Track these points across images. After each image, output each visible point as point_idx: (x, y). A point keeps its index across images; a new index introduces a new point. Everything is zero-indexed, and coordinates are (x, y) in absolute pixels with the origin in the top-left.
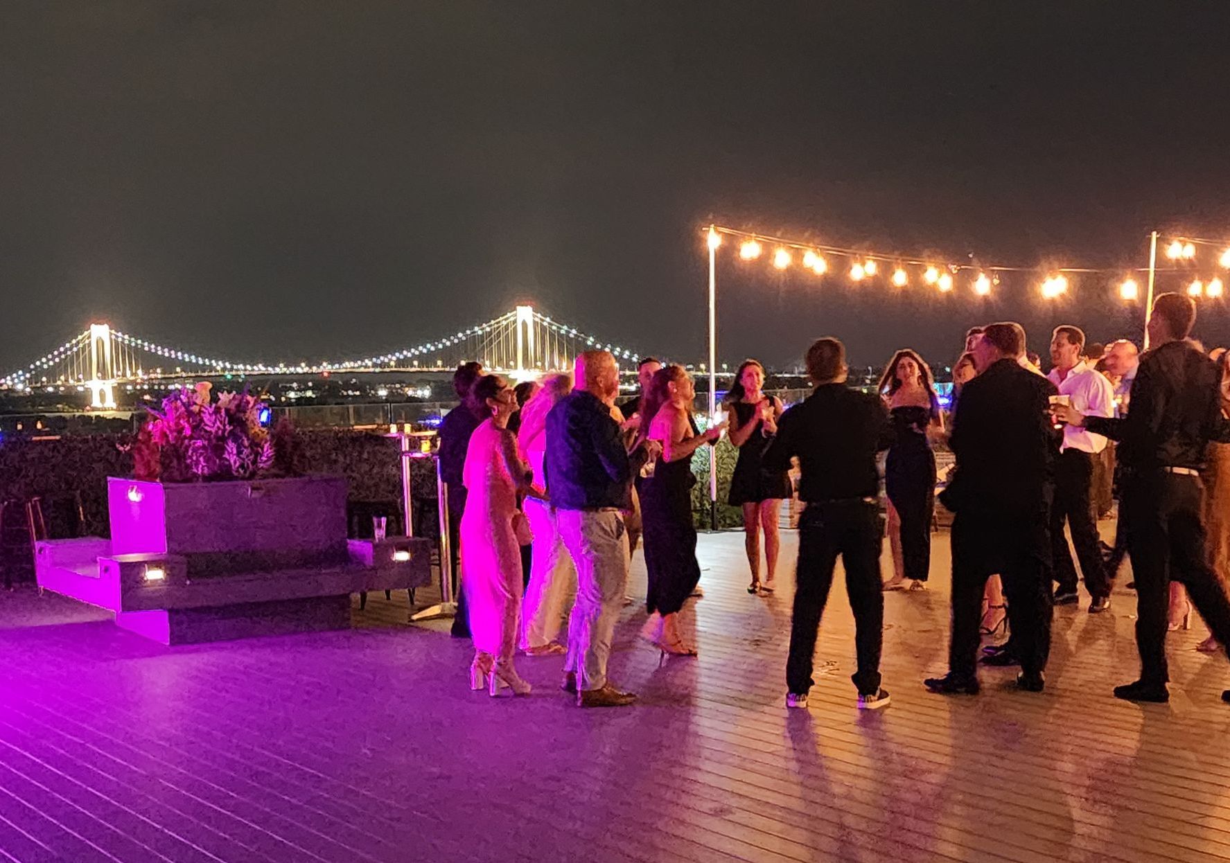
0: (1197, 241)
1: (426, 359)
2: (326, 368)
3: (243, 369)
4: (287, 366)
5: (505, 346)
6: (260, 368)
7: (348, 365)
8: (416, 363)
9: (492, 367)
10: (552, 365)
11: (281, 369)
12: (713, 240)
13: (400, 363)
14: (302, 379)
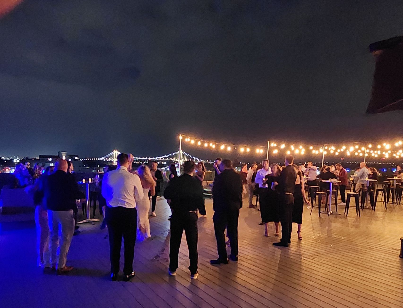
0: (277, 143)
1: (166, 158)
2: (150, 159)
3: (137, 158)
4: (144, 158)
5: (177, 156)
6: (140, 158)
7: (153, 158)
8: (167, 158)
9: (176, 159)
10: (185, 160)
11: (143, 158)
12: (181, 138)
13: (161, 158)
14: (146, 160)
